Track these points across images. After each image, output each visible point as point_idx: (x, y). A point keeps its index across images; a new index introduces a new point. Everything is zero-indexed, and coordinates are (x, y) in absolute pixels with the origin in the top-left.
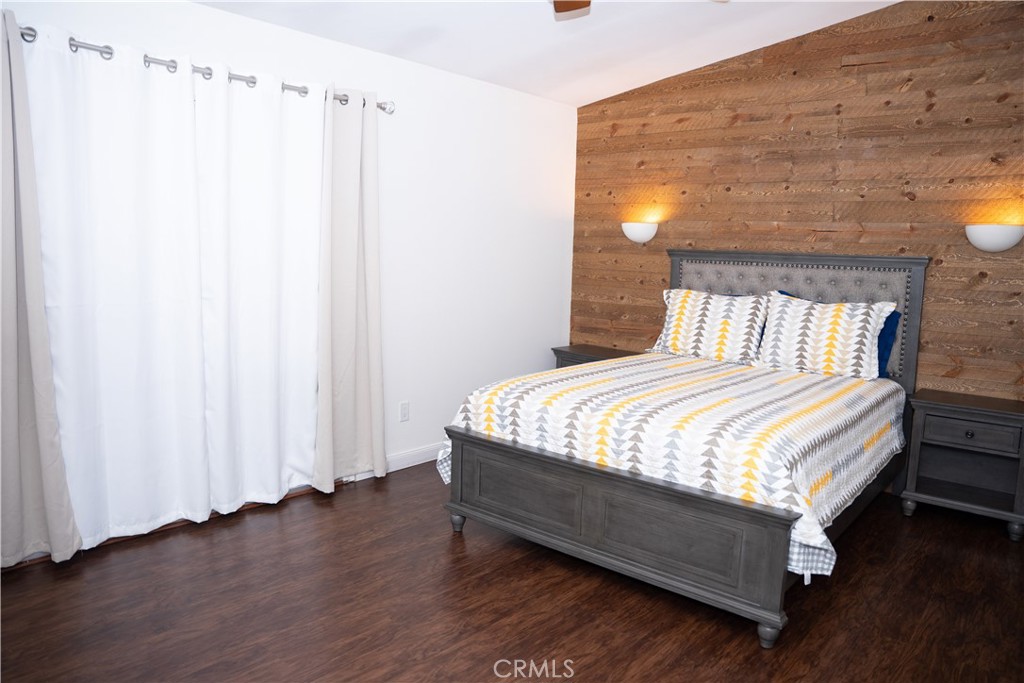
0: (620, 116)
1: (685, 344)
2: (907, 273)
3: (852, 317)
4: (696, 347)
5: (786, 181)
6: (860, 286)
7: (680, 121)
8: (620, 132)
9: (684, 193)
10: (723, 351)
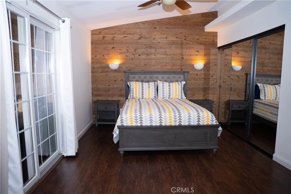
0: (106, 34)
1: (139, 96)
2: (183, 75)
3: (179, 85)
4: (142, 96)
5: (155, 54)
6: (175, 78)
7: (125, 37)
8: (106, 39)
9: (127, 56)
10: (150, 96)
